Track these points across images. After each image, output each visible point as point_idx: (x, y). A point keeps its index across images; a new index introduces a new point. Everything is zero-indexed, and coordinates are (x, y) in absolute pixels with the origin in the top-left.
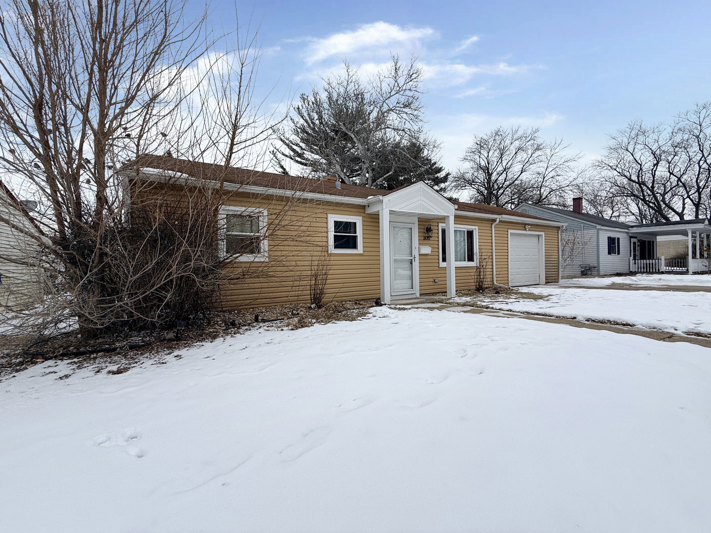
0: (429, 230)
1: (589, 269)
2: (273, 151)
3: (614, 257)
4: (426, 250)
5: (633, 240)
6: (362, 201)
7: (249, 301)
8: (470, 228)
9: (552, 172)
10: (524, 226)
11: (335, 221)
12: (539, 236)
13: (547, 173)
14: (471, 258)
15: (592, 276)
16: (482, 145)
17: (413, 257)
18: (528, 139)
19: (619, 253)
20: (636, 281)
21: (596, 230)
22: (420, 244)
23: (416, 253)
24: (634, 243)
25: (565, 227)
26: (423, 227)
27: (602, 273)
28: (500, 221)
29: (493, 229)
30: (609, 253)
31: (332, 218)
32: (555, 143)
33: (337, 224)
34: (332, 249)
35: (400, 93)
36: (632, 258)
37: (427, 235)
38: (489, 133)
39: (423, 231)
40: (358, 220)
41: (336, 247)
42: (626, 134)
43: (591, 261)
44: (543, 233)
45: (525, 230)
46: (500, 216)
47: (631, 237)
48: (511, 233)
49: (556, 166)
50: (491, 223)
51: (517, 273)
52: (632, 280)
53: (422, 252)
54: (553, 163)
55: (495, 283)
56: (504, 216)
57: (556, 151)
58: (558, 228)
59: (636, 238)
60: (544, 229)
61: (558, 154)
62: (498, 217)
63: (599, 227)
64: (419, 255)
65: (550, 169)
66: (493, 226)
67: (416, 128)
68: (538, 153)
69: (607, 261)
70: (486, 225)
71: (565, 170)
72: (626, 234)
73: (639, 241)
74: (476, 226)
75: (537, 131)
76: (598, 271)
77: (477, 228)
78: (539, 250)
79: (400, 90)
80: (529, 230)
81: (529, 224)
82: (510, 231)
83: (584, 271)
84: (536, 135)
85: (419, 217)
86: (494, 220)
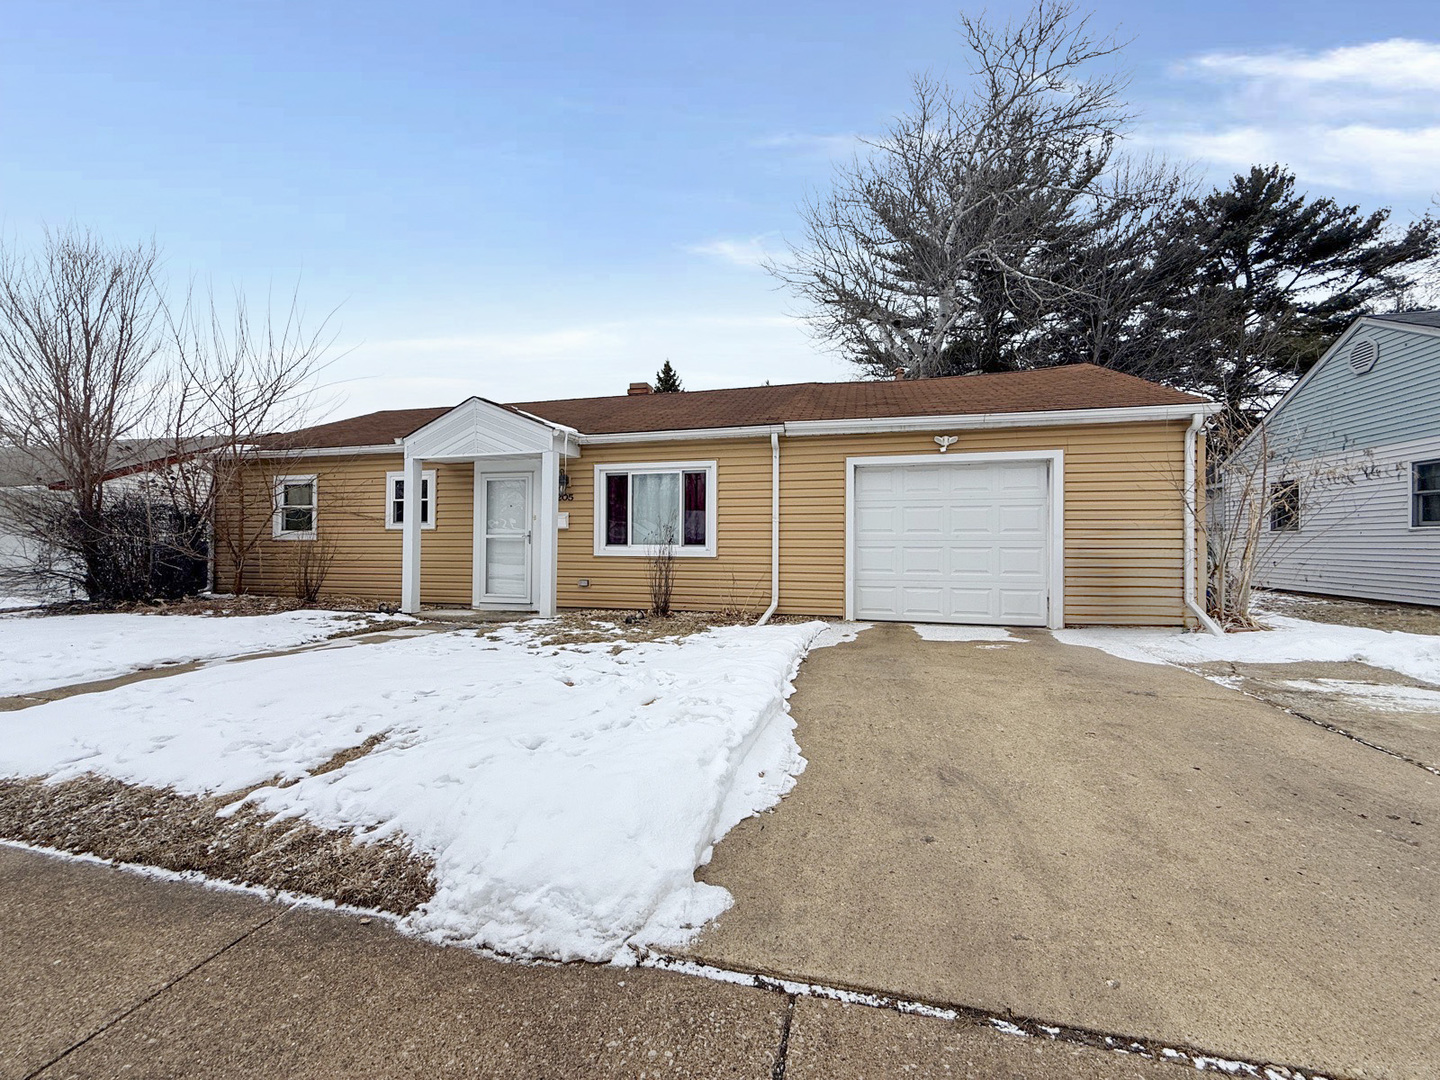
8: (693, 466)
10: (927, 440)
11: (396, 482)
12: (1048, 462)
14: (694, 537)
17: (526, 534)
28: (782, 439)
29: (776, 462)
31: (392, 478)
33: (399, 485)
34: (390, 523)
40: (432, 477)
44: (1057, 456)
45: (939, 452)
46: (779, 429)
48: (855, 467)
55: (775, 603)
56: (788, 425)
62: (774, 431)
66: (776, 454)
70: (748, 456)
74: (713, 459)
77: (713, 464)
80: (957, 450)
81: (946, 434)
82: (851, 462)
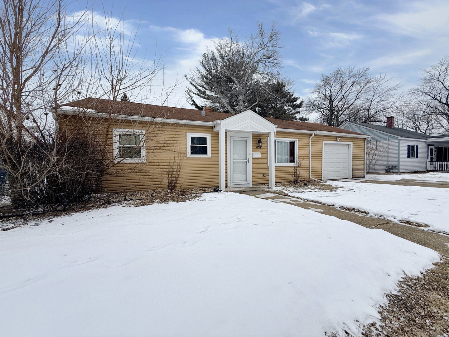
0: (260, 142)
1: (392, 168)
2: (188, 91)
3: (413, 160)
4: (258, 155)
5: (430, 147)
6: (209, 123)
7: (132, 187)
8: (292, 140)
9: (378, 99)
10: (336, 138)
11: (191, 137)
12: (348, 145)
13: (373, 99)
14: (292, 161)
15: (393, 173)
16: (326, 81)
17: (248, 159)
18: (361, 75)
19: (417, 157)
20: (421, 178)
21: (398, 140)
22: (253, 151)
23: (250, 157)
24: (432, 150)
25: (369, 138)
26: (256, 140)
27: (401, 171)
28: (315, 135)
29: (310, 141)
30: (409, 157)
31: (190, 135)
32: (380, 78)
33: (193, 139)
34: (189, 155)
35: (265, 49)
36: (429, 160)
37: (258, 145)
38: (332, 73)
39: (256, 142)
40: (208, 136)
41: (192, 153)
42: (438, 68)
43: (394, 163)
44: (352, 143)
45: (337, 141)
46: (315, 132)
47: (429, 145)
48: (324, 143)
49: (380, 94)
50: (309, 136)
51: (330, 171)
52: (419, 177)
53: (254, 157)
54: (378, 92)
55: (311, 177)
56: (318, 131)
57: (381, 83)
58: (365, 139)
59: (433, 145)
60: (353, 140)
61: (382, 85)
62: (313, 133)
63: (400, 138)
64: (253, 158)
65: (376, 96)
66: (310, 138)
67: (276, 72)
68: (369, 85)
69: (406, 162)
70: (305, 138)
71: (388, 96)
72: (424, 143)
73: (436, 148)
74: (297, 138)
75: (367, 69)
76: (398, 169)
77: (297, 140)
78: (348, 155)
79: (265, 47)
80: (339, 141)
81: (339, 137)
82: (324, 142)
83: (388, 169)
84: (366, 72)
85: (253, 133)
86: (311, 135)
